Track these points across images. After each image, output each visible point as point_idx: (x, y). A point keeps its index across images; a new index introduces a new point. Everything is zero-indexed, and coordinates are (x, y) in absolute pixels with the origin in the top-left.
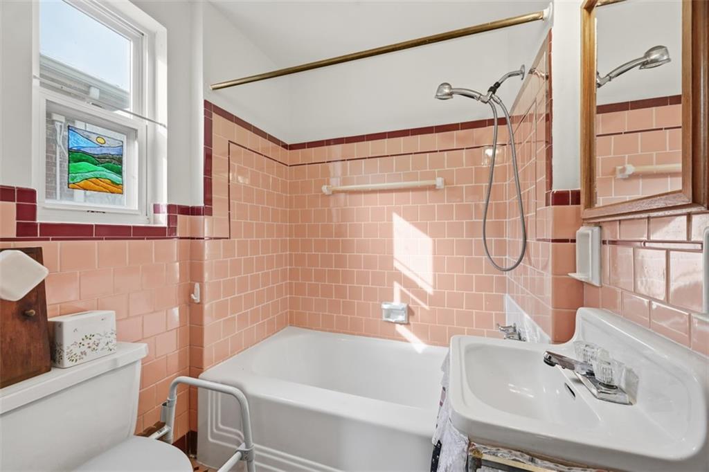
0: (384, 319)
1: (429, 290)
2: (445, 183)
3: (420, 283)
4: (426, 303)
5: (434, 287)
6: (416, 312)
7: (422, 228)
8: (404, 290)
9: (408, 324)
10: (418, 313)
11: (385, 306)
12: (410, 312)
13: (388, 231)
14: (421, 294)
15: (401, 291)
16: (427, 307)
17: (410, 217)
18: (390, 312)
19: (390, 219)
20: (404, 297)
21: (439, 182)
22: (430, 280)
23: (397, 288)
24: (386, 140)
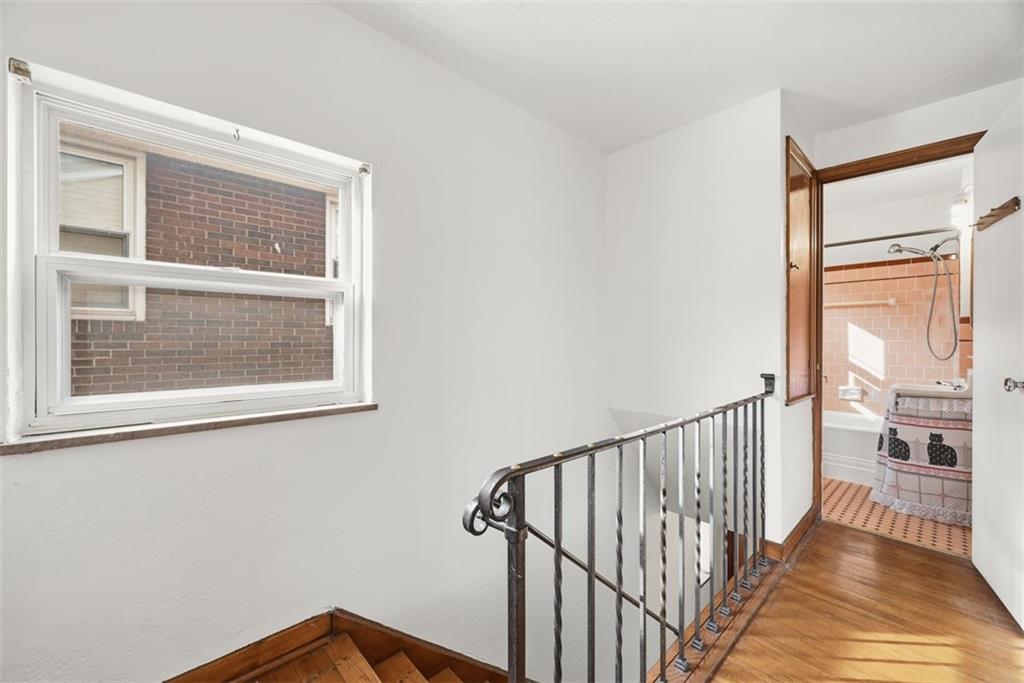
0: (841, 397)
1: (881, 377)
2: (897, 301)
3: (873, 373)
4: (878, 386)
5: (886, 375)
6: (869, 393)
7: (876, 333)
8: (858, 377)
9: (861, 401)
10: (871, 394)
11: (841, 388)
12: (864, 393)
13: (845, 335)
14: (875, 381)
15: (856, 379)
16: (879, 390)
17: (864, 324)
18: (845, 392)
19: (846, 327)
20: (857, 382)
21: (891, 301)
22: (882, 370)
23: (851, 376)
24: (843, 271)
